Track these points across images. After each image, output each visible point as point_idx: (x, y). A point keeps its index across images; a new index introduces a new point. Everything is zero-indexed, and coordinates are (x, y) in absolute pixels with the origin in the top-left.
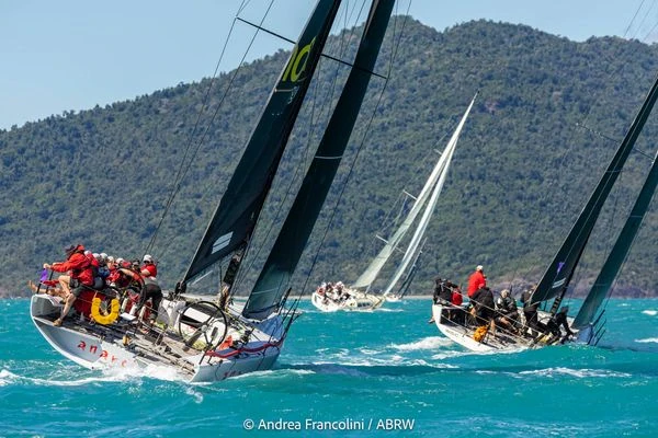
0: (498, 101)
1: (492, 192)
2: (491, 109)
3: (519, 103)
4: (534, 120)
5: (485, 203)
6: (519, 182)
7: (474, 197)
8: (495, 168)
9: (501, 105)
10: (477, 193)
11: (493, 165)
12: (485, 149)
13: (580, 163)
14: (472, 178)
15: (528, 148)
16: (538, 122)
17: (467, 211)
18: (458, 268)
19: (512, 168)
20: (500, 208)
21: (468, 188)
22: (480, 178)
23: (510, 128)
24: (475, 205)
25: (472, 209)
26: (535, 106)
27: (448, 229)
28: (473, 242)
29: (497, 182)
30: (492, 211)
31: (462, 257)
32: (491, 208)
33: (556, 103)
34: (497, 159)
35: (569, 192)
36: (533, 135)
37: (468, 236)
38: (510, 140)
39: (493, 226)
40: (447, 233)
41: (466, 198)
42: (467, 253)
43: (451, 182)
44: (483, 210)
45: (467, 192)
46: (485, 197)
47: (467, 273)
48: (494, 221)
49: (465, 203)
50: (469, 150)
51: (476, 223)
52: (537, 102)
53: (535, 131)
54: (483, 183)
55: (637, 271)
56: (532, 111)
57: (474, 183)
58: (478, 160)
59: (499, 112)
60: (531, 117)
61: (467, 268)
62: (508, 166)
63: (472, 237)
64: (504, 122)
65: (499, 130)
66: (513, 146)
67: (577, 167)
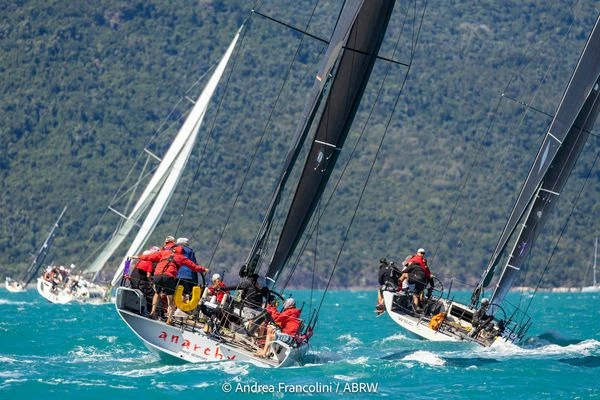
0: (123, 10)
1: (112, 137)
2: (113, 21)
3: (153, 13)
4: (173, 38)
5: (103, 154)
6: (151, 125)
7: (87, 145)
8: (118, 104)
9: (127, 15)
10: (92, 140)
11: (114, 100)
12: (104, 78)
13: (236, 99)
14: (85, 119)
15: (164, 77)
16: (178, 40)
17: (77, 165)
18: (65, 245)
19: (141, 104)
20: (124, 162)
21: (79, 132)
22: (96, 117)
23: (139, 48)
24: (90, 156)
25: (85, 162)
26: (175, 18)
27: (49, 189)
28: (86, 209)
29: (120, 124)
30: (112, 165)
31: (69, 230)
32: (110, 161)
33: (204, 15)
34: (121, 91)
35: (221, 139)
36: (171, 59)
37: (78, 198)
38: (139, 65)
39: (112, 186)
40: (49, 195)
41: (76, 147)
42: (76, 224)
43: (56, 124)
44: (99, 163)
45: (77, 138)
46: (103, 146)
47: (77, 251)
48: (116, 179)
49: (75, 153)
50: (81, 79)
51: (90, 182)
52: (179, 12)
53: (175, 52)
54: (101, 125)
55: (315, 252)
56: (171, 25)
57: (88, 125)
58: (94, 93)
59: (124, 26)
60: (169, 33)
61: (76, 244)
62: (136, 102)
63: (83, 201)
64: (132, 40)
65: (125, 50)
66: (143, 74)
67: (232, 104)
